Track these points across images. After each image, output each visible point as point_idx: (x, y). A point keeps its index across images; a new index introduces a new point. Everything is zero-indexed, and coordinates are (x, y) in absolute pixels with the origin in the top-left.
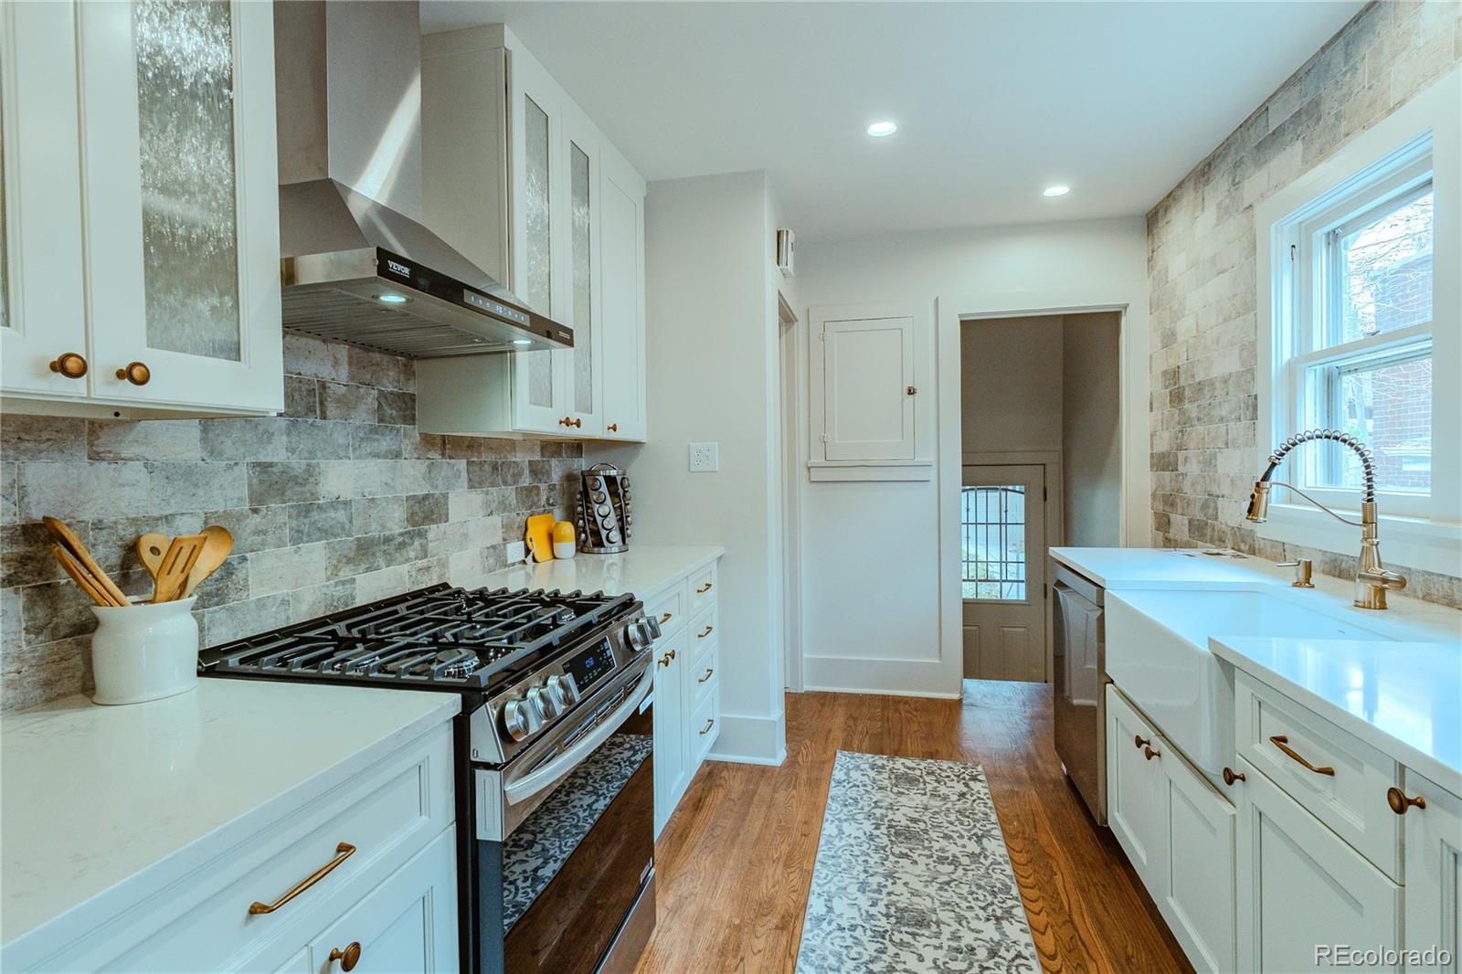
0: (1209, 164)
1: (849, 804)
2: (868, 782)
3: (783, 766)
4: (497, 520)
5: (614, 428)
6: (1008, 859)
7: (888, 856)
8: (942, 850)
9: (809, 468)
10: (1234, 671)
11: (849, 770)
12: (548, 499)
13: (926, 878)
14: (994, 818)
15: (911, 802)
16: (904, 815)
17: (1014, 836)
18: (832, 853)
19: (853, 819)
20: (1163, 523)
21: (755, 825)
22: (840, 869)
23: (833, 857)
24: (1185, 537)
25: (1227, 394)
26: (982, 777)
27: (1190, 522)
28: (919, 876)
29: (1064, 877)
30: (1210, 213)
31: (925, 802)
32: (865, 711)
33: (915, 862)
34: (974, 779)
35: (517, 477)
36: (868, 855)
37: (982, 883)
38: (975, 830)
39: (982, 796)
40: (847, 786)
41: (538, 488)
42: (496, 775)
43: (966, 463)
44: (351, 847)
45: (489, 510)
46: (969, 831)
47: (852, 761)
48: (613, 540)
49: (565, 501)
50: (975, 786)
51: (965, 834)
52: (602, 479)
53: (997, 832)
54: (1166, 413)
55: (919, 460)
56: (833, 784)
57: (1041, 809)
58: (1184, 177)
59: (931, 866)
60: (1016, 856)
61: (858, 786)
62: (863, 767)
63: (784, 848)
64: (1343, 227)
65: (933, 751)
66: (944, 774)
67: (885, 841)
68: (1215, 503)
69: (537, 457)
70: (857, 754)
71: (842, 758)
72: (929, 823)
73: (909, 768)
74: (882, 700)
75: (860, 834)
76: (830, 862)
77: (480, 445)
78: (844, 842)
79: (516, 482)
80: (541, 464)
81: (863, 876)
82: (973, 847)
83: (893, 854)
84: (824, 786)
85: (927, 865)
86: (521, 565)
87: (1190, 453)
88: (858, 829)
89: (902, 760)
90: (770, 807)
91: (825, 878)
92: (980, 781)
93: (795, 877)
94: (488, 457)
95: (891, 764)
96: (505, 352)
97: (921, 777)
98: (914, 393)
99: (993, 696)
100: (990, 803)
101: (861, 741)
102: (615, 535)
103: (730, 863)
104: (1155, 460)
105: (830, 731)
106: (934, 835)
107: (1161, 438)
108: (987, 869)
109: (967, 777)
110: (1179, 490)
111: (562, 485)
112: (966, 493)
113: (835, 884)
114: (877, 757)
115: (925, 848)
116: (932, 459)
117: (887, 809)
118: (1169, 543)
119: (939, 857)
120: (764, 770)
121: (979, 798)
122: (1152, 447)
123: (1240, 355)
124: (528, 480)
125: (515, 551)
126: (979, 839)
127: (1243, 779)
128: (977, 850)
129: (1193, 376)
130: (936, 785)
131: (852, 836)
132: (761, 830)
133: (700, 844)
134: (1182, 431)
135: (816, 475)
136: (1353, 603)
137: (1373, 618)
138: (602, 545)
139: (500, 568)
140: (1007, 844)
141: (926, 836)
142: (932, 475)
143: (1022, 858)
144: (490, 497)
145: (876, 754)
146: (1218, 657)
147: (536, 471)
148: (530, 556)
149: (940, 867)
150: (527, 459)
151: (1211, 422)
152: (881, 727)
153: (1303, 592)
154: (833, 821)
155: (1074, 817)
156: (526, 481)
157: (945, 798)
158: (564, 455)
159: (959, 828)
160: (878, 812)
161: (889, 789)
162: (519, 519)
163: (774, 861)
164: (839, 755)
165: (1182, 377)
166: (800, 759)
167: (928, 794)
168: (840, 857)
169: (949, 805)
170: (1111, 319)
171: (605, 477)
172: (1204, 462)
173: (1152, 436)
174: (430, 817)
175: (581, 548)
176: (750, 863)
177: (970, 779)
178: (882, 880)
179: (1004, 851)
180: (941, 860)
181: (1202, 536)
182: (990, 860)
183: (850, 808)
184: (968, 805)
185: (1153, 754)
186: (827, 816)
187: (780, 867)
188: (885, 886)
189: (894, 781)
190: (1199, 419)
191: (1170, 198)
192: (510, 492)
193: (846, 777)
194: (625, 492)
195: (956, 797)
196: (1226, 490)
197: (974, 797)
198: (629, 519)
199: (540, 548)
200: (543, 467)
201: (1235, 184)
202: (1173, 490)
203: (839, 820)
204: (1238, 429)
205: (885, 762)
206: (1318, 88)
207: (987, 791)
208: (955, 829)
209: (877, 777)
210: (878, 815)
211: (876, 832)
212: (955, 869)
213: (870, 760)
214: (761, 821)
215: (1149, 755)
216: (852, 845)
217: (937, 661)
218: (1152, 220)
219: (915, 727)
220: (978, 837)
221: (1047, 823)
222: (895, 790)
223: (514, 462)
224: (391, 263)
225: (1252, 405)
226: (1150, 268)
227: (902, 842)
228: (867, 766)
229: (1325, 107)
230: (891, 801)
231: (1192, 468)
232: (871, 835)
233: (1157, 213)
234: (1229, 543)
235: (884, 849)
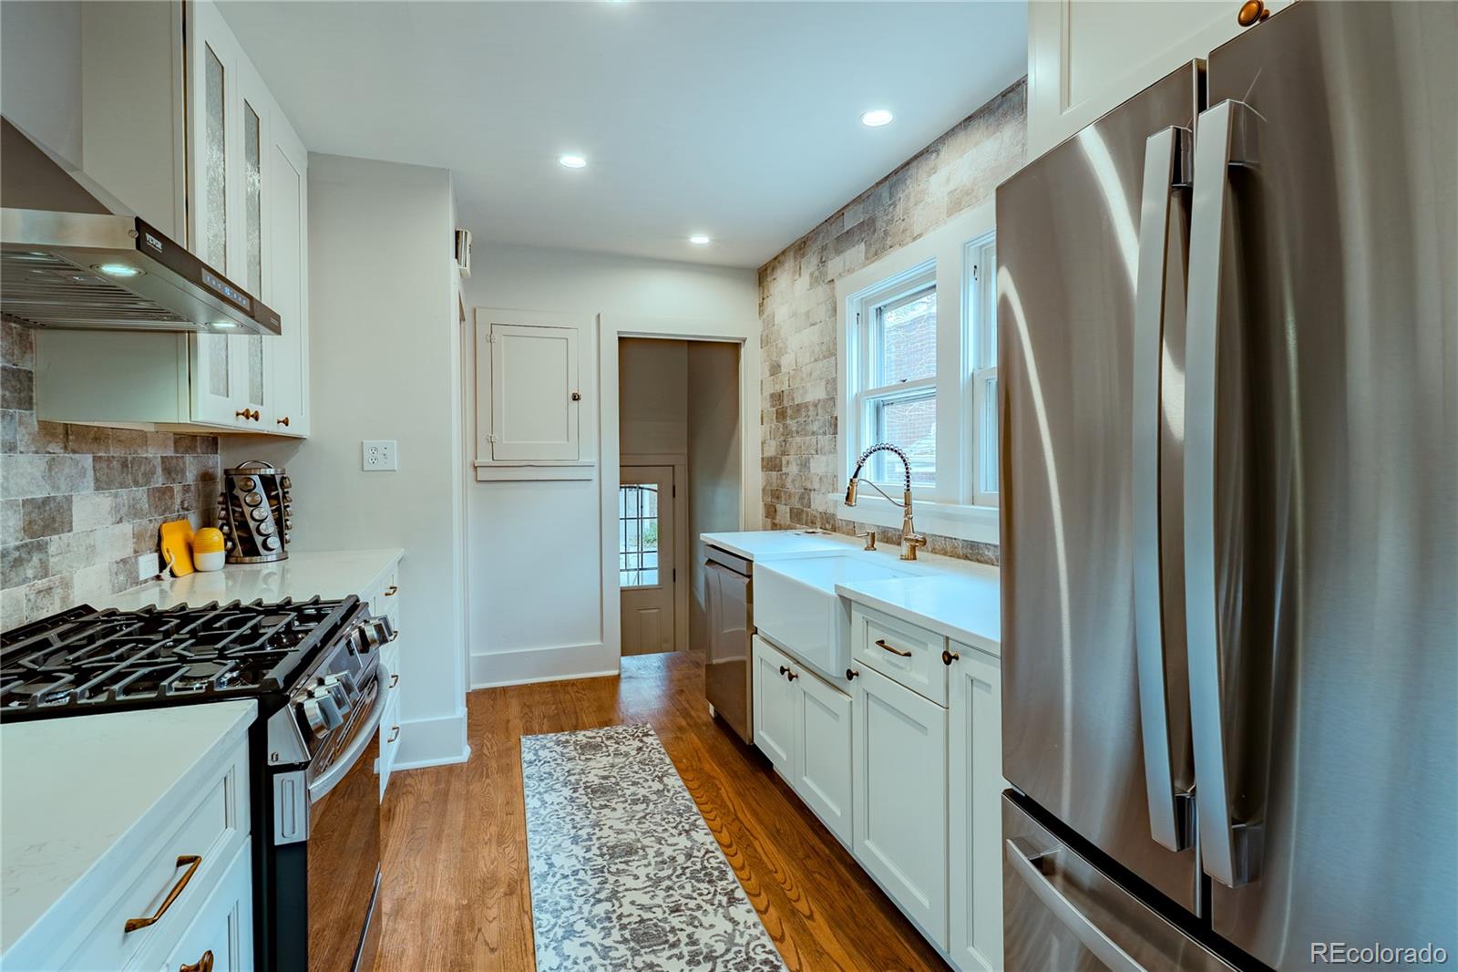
0: (805, 243)
1: (545, 778)
2: (557, 757)
3: (471, 761)
4: (127, 528)
5: (286, 422)
6: (685, 787)
7: (590, 811)
8: (634, 794)
9: (476, 468)
10: (850, 605)
11: (536, 751)
12: (182, 502)
13: (625, 819)
14: (668, 760)
15: (597, 767)
16: (596, 775)
17: (686, 771)
18: (541, 821)
19: (552, 789)
20: (771, 512)
21: (459, 818)
22: (551, 832)
23: (542, 824)
24: (788, 521)
25: (817, 415)
26: (652, 732)
27: (791, 510)
28: (620, 819)
29: (727, 790)
30: (804, 280)
31: (611, 761)
32: (537, 698)
33: (614, 809)
34: (646, 735)
35: (149, 476)
36: (574, 814)
37: (670, 810)
38: (656, 773)
39: (655, 746)
40: (539, 764)
41: (171, 489)
42: (297, 776)
43: (623, 464)
44: (196, 858)
45: (119, 517)
46: (651, 775)
47: (538, 742)
48: (270, 546)
49: (201, 504)
50: (648, 740)
51: (648, 778)
52: (256, 478)
53: (673, 770)
54: (773, 427)
55: (583, 460)
56: (525, 765)
57: (700, 744)
58: (787, 246)
59: (628, 809)
60: (690, 784)
61: (549, 762)
62: (549, 745)
63: (493, 829)
64: (885, 306)
65: (606, 720)
66: (621, 736)
67: (585, 799)
68: (809, 495)
69: (170, 453)
70: (540, 736)
71: (527, 742)
72: (618, 777)
73: (590, 738)
74: (551, 686)
75: (562, 799)
76: (541, 829)
77: (107, 437)
78: (548, 810)
79: (148, 482)
80: (175, 461)
81: (573, 832)
82: (657, 786)
83: (595, 808)
84: (516, 770)
85: (624, 808)
86: (154, 581)
87: (791, 458)
88: (558, 796)
89: (583, 733)
90: (468, 799)
91: (540, 843)
92: (651, 735)
93: (511, 850)
94: (116, 452)
95: (573, 738)
96: (183, 332)
97: (603, 742)
98: (579, 399)
99: (645, 667)
100: (663, 750)
101: (541, 725)
102: (274, 542)
103: (442, 856)
104: (765, 463)
105: (508, 721)
106: (624, 785)
107: (769, 446)
108: (672, 799)
109: (641, 735)
110: (783, 486)
111: (197, 486)
112: (623, 490)
113: (550, 845)
114: (559, 735)
115: (619, 797)
116: (594, 460)
117: (580, 774)
118: (775, 527)
119: (632, 800)
120: (451, 769)
121: (653, 749)
122: (763, 454)
123: (826, 388)
124: (160, 479)
125: (148, 564)
126: (661, 779)
127: (857, 675)
128: (661, 787)
129: (793, 399)
130: (617, 746)
131: (555, 803)
132: (465, 821)
133: (403, 848)
134: (784, 441)
135: (482, 474)
136: (900, 557)
137: (910, 565)
138: (258, 554)
139: (131, 585)
140: (682, 778)
141: (618, 787)
142: (594, 474)
143: (695, 784)
144: (119, 500)
145: (557, 732)
146: (841, 596)
147: (170, 469)
148: (167, 570)
149: (635, 808)
150: (159, 455)
151: (806, 435)
152: (556, 709)
153: (871, 553)
154: (534, 796)
155: (726, 747)
156: (159, 480)
157: (626, 755)
158: (199, 450)
159: (643, 774)
160: (572, 779)
161: (577, 758)
162: (151, 526)
163: (486, 843)
164: (523, 740)
165: (786, 399)
166: (485, 751)
167: (612, 754)
168: (549, 822)
169: (631, 759)
170: (735, 347)
171: (261, 477)
172: (801, 465)
173: (762, 444)
174: (235, 828)
175: (230, 558)
176: (463, 850)
177: (643, 736)
178: (590, 830)
179: (681, 783)
180: (635, 802)
181: (799, 521)
182: (672, 792)
183: (546, 781)
184: (646, 756)
185: (794, 676)
186: (526, 792)
187: (494, 846)
188: (594, 834)
189: (580, 751)
190: (797, 432)
191: (776, 261)
192: (141, 493)
193: (535, 758)
194: (284, 493)
195: (634, 752)
196: (816, 486)
197: (650, 749)
198: (288, 522)
199: (177, 558)
200: (177, 464)
201: (823, 262)
202: (778, 486)
203: (539, 793)
204: (824, 440)
205: (568, 737)
206: (874, 211)
207: (658, 742)
208: (639, 776)
209: (565, 751)
210: (573, 781)
211: (575, 795)
212: (648, 806)
213: (554, 738)
214: (463, 813)
215: (791, 678)
216: (557, 811)
217: (599, 643)
218: (762, 275)
219: (586, 704)
220: (659, 777)
221: (707, 755)
222: (583, 758)
223: (146, 458)
224: (149, 237)
225: (834, 424)
226: (761, 312)
227: (599, 797)
228: (552, 744)
229: (879, 224)
230: (581, 767)
231: (793, 469)
232: (572, 798)
233: (766, 270)
234: (818, 525)
235: (585, 806)
